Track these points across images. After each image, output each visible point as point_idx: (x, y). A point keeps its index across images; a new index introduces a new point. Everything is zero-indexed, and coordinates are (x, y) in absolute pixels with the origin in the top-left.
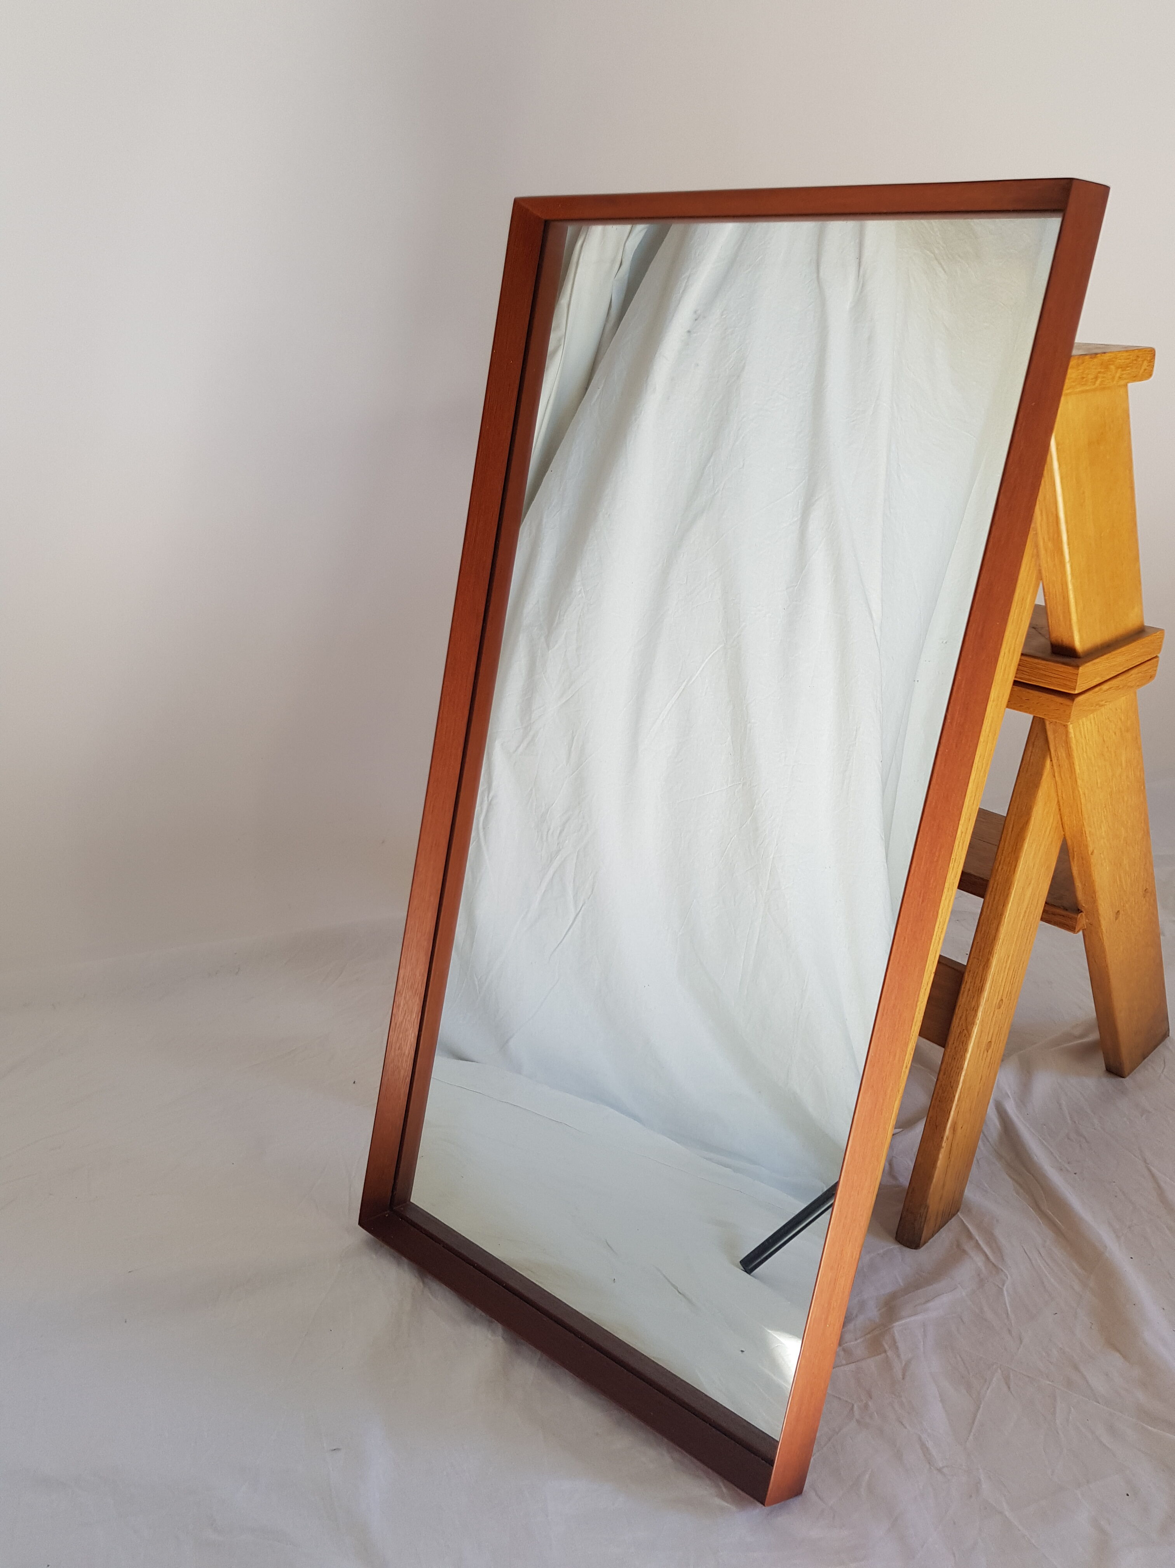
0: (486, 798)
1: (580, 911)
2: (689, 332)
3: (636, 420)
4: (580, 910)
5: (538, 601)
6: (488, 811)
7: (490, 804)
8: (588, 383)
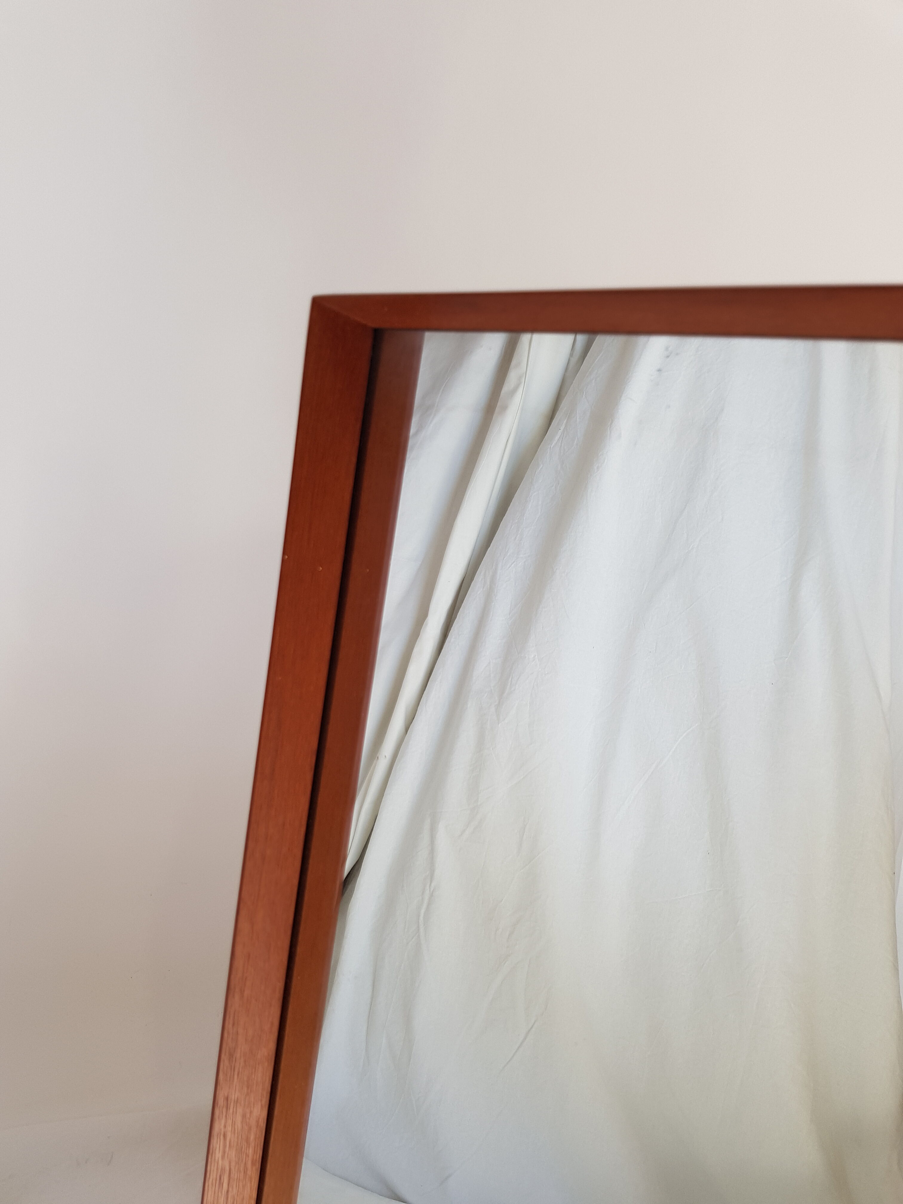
0: (428, 887)
1: (532, 1028)
2: (659, 370)
3: (598, 468)
4: (533, 1026)
5: (489, 663)
6: (429, 904)
7: (432, 895)
8: (549, 423)
